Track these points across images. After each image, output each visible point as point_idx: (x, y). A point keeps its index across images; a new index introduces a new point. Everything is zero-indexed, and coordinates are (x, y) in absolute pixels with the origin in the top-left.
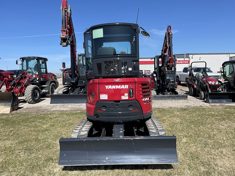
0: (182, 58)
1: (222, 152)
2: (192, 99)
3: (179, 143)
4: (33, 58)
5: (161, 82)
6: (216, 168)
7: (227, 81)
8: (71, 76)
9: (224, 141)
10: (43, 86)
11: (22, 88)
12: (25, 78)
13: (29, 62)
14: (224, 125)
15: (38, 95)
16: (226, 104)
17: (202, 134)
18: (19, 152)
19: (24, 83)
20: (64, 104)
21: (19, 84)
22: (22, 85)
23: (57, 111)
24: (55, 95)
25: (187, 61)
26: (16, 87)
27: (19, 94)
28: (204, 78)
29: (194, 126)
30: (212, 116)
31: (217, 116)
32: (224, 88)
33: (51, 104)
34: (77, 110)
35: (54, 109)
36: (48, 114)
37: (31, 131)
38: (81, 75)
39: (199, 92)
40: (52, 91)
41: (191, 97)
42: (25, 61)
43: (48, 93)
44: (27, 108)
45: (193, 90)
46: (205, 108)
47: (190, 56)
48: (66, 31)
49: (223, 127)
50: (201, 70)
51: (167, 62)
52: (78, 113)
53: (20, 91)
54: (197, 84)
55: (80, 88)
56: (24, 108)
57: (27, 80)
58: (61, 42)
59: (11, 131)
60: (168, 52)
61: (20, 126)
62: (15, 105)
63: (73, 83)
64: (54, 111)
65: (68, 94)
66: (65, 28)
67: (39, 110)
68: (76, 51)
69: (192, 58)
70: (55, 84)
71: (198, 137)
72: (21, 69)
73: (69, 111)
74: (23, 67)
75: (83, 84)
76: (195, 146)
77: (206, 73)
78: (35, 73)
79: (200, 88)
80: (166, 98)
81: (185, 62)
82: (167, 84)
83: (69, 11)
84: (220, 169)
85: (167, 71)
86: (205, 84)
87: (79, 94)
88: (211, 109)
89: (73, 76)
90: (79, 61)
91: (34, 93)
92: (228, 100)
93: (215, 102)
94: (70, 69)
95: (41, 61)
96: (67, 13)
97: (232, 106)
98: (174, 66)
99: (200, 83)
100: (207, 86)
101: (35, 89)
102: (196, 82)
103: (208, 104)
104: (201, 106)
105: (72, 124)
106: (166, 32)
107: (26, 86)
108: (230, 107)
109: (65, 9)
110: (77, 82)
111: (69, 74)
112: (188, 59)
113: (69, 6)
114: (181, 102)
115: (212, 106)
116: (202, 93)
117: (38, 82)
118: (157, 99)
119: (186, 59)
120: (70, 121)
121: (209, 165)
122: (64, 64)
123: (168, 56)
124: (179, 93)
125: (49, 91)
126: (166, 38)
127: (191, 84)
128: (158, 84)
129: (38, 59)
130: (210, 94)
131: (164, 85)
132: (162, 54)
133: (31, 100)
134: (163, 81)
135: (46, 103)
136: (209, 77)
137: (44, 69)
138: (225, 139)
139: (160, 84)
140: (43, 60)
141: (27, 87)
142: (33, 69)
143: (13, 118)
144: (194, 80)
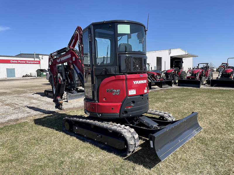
0: (32, 58)
25: (37, 61)
47: (40, 56)
69: (42, 59)
81: (36, 62)
112: (38, 60)
119: (36, 59)
131: (73, 84)
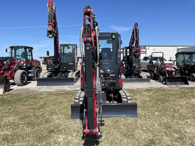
1: (187, 122)
2: (153, 82)
3: (153, 116)
4: (21, 47)
5: (129, 69)
6: (186, 135)
7: (179, 68)
8: (54, 62)
9: (187, 114)
10: (29, 71)
11: (12, 72)
12: (15, 64)
13: (17, 51)
14: (183, 102)
15: (26, 78)
16: (180, 86)
17: (168, 109)
18: (23, 126)
19: (13, 68)
20: (48, 86)
21: (9, 69)
22: (12, 70)
23: (44, 92)
24: (41, 79)
26: (6, 71)
27: (10, 77)
28: (162, 65)
29: (161, 103)
30: (172, 95)
31: (176, 95)
32: (178, 73)
33: (38, 87)
34: (62, 91)
35: (42, 91)
36: (38, 95)
37: (28, 109)
38: (62, 62)
39: (158, 76)
40: (37, 75)
41: (152, 80)
42: (13, 49)
43: (34, 77)
44: (17, 90)
45: (153, 75)
46: (165, 89)
48: (52, 25)
49: (183, 103)
50: (158, 59)
51: (135, 52)
52: (63, 94)
53: (11, 75)
54: (156, 70)
55: (62, 73)
56: (14, 89)
57: (16, 66)
58: (48, 34)
59: (10, 109)
60: (135, 44)
61: (16, 105)
62: (7, 87)
63: (56, 69)
64: (42, 92)
65: (52, 78)
66: (51, 22)
67: (29, 91)
68: (59, 42)
69: (148, 49)
70: (40, 69)
71: (166, 111)
72: (10, 56)
73: (55, 92)
74: (12, 54)
75: (64, 70)
76: (166, 118)
77: (163, 61)
78: (22, 60)
79: (159, 73)
80: (134, 81)
81: (143, 52)
82: (134, 70)
83: (54, 8)
84: (189, 135)
85: (134, 59)
86: (163, 70)
87: (61, 78)
88: (170, 90)
89: (56, 63)
90: (61, 50)
91: (23, 77)
92: (181, 82)
93: (172, 84)
94: (53, 57)
95: (28, 50)
96: (53, 9)
97: (185, 87)
98: (140, 55)
99: (159, 69)
100: (165, 71)
101: (23, 73)
102: (156, 69)
103: (166, 86)
104: (161, 88)
105: (62, 103)
106: (134, 28)
107: (15, 71)
108: (184, 88)
109: (51, 6)
110: (59, 68)
111: (53, 61)
112: (145, 50)
113: (54, 4)
114: (145, 84)
115: (170, 87)
116: (161, 77)
117: (25, 67)
118: (126, 82)
119: (143, 50)
120: (59, 100)
121: (180, 132)
122: (48, 53)
123: (136, 47)
124: (143, 77)
125: (34, 75)
126: (133, 33)
127: (151, 70)
128: (126, 69)
129: (26, 48)
130: (168, 78)
131: (132, 71)
132: (130, 46)
133: (20, 83)
134: (131, 68)
135: (33, 85)
136: (166, 64)
137: (30, 57)
138: (187, 112)
139: (128, 69)
140: (30, 49)
141: (17, 72)
142: (20, 56)
143: (8, 98)
144: (154, 67)
